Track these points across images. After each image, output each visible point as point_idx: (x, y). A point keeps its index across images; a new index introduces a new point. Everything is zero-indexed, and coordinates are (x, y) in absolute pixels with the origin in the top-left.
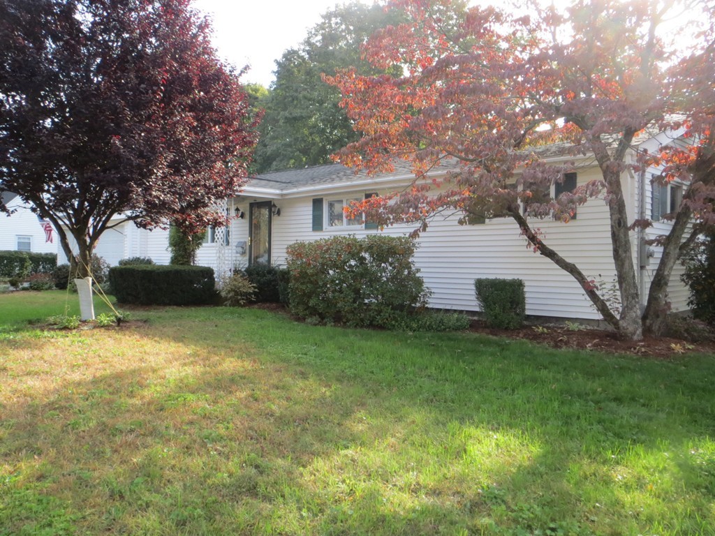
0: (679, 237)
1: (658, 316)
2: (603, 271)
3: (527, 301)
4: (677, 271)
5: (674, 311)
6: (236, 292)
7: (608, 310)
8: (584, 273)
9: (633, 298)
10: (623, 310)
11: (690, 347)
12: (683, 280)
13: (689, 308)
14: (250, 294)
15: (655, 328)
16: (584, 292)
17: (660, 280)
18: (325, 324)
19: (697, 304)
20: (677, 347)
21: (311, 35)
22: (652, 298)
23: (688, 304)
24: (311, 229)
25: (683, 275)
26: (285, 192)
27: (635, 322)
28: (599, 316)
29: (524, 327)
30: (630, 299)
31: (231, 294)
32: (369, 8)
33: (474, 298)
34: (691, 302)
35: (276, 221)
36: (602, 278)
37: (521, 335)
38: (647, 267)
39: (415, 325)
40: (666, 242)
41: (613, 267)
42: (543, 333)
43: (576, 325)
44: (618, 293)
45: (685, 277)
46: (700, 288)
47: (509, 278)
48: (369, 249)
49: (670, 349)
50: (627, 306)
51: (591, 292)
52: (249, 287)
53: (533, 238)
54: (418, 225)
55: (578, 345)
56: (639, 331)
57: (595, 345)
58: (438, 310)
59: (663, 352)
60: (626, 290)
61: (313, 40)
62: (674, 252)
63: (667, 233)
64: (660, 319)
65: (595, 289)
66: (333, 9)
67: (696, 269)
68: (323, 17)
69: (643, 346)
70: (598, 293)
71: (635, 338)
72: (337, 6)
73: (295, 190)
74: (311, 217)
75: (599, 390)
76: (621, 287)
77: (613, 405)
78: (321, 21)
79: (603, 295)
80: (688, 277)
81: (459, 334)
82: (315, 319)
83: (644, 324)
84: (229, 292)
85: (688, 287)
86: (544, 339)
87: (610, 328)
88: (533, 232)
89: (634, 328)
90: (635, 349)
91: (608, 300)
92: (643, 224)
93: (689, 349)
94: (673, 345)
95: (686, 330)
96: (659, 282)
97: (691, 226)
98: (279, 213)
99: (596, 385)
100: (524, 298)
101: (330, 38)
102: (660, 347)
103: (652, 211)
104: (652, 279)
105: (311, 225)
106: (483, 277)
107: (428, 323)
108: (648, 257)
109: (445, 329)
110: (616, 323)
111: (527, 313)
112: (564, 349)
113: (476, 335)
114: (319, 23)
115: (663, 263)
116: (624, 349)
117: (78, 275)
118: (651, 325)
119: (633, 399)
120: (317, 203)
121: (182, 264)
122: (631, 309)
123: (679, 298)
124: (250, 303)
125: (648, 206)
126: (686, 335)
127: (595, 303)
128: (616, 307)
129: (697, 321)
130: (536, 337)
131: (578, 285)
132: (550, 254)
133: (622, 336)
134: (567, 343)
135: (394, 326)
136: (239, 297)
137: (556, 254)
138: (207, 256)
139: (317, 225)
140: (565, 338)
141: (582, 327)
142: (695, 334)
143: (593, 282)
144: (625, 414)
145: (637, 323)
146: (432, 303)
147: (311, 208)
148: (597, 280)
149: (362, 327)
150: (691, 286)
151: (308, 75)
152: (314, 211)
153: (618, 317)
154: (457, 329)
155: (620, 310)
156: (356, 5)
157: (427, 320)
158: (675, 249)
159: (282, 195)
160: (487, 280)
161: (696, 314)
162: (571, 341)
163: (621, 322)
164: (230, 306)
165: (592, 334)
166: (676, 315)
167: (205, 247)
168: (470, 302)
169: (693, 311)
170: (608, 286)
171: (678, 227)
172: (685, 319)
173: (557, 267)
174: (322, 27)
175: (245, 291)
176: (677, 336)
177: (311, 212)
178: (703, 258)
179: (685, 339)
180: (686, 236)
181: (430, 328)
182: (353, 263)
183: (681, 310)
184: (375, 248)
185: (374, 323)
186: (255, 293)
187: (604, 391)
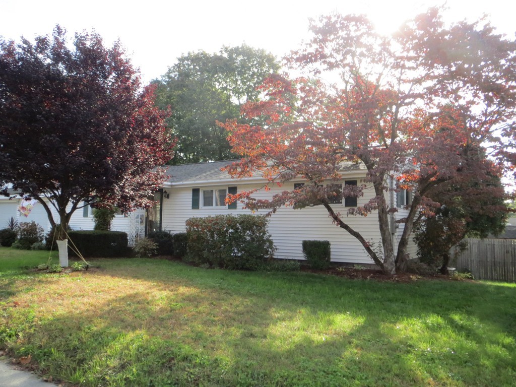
0: (412, 219)
1: (403, 261)
2: (374, 236)
3: (332, 253)
4: (411, 236)
5: (411, 258)
6: (145, 248)
7: (377, 258)
8: (364, 237)
9: (390, 251)
10: (385, 257)
11: (420, 277)
12: (414, 241)
13: (417, 257)
14: (153, 250)
15: (402, 266)
16: (364, 248)
17: (403, 242)
18: (214, 268)
19: (422, 255)
20: (413, 277)
21: (170, 72)
22: (400, 251)
23: (417, 255)
24: (191, 208)
25: (414, 238)
26: (173, 184)
27: (392, 264)
28: (372, 262)
29: (330, 269)
30: (389, 252)
31: (142, 250)
32: (211, 56)
33: (301, 252)
34: (419, 253)
35: (166, 202)
36: (373, 240)
37: (330, 273)
38: (395, 234)
39: (268, 268)
40: (406, 220)
41: (380, 234)
42: (342, 271)
43: (360, 266)
44: (382, 249)
45: (415, 239)
46: (423, 245)
47: (322, 240)
48: (242, 223)
49: (410, 278)
50: (387, 256)
51: (368, 248)
52: (153, 245)
53: (336, 218)
54: (271, 210)
55: (362, 277)
56: (394, 269)
57: (371, 277)
58: (281, 260)
59: (407, 280)
60: (386, 247)
61: (172, 75)
62: (410, 226)
63: (406, 217)
64: (404, 263)
65: (370, 247)
66: (186, 55)
67: (421, 235)
68: (179, 60)
69: (396, 277)
70: (372, 248)
71: (392, 273)
72: (189, 54)
73: (181, 183)
74: (191, 200)
75: (380, 297)
76: (384, 245)
77: (388, 303)
78: (177, 62)
79: (374, 250)
80: (417, 239)
81: (295, 273)
82: (207, 265)
83: (396, 265)
84: (141, 248)
85: (417, 245)
86: (344, 274)
87: (378, 268)
88: (336, 215)
89: (391, 268)
90: (392, 279)
91: (377, 252)
92: (393, 210)
93: (419, 278)
94: (411, 276)
95: (417, 269)
96: (403, 243)
97: (418, 213)
98: (168, 197)
99: (378, 295)
100: (330, 252)
101: (185, 75)
102: (405, 277)
103: (397, 202)
104: (399, 240)
105: (191, 205)
106: (307, 239)
107: (276, 267)
108: (396, 228)
109: (286, 270)
110: (382, 265)
111: (332, 260)
112: (356, 279)
113: (304, 273)
114: (177, 64)
115: (405, 232)
116: (387, 279)
117: (60, 238)
118: (400, 265)
119: (396, 301)
120: (196, 191)
121: (102, 230)
122: (390, 257)
123: (413, 251)
124: (154, 256)
125: (395, 200)
126: (417, 271)
127: (370, 254)
128: (381, 256)
129: (422, 263)
130: (339, 273)
131: (361, 244)
132: (345, 227)
133: (385, 272)
134: (356, 276)
135: (256, 268)
136: (147, 252)
137: (348, 227)
138: (119, 224)
139: (195, 205)
140: (355, 274)
141: (362, 268)
142: (422, 271)
143: (369, 242)
144: (394, 306)
145: (393, 265)
146: (277, 255)
147: (191, 195)
148: (371, 241)
149: (237, 269)
150: (419, 244)
151: (168, 98)
152: (193, 196)
153: (382, 262)
154: (293, 269)
155: (383, 258)
156: (202, 54)
157: (276, 265)
158: (410, 225)
159: (171, 186)
160: (309, 241)
161: (421, 260)
162: (359, 276)
163: (384, 265)
164: (141, 257)
165: (369, 272)
166: (412, 260)
167: (118, 218)
168: (299, 254)
169: (419, 258)
170: (376, 245)
171: (412, 213)
172: (416, 263)
173: (350, 234)
174: (178, 66)
175: (151, 248)
176: (413, 272)
177: (191, 197)
178: (424, 229)
179: (417, 273)
180: (415, 219)
181: (278, 269)
182: (231, 231)
183: (414, 258)
184: (245, 222)
185: (245, 267)
186: (157, 249)
187: (382, 297)
